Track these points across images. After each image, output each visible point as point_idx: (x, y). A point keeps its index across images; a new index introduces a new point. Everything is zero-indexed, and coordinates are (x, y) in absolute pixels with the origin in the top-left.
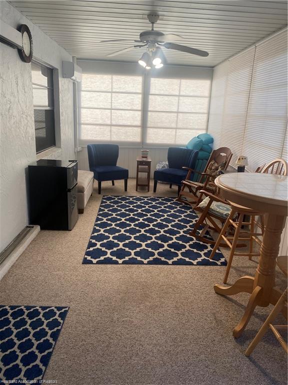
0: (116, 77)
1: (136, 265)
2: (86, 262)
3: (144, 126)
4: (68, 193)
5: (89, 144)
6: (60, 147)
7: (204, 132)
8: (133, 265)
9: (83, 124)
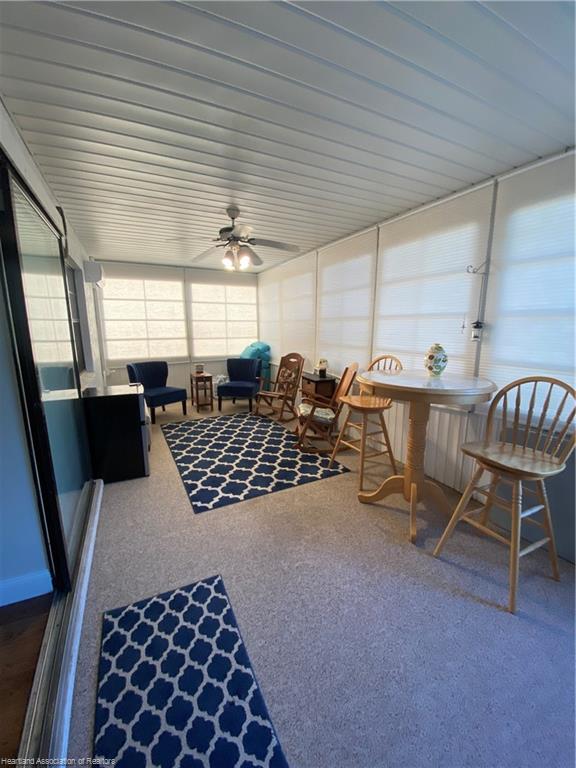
0: (148, 283)
1: (262, 497)
2: (198, 510)
3: (190, 338)
4: (142, 427)
5: (130, 364)
6: (92, 371)
7: (256, 340)
8: (258, 498)
9: (110, 340)
